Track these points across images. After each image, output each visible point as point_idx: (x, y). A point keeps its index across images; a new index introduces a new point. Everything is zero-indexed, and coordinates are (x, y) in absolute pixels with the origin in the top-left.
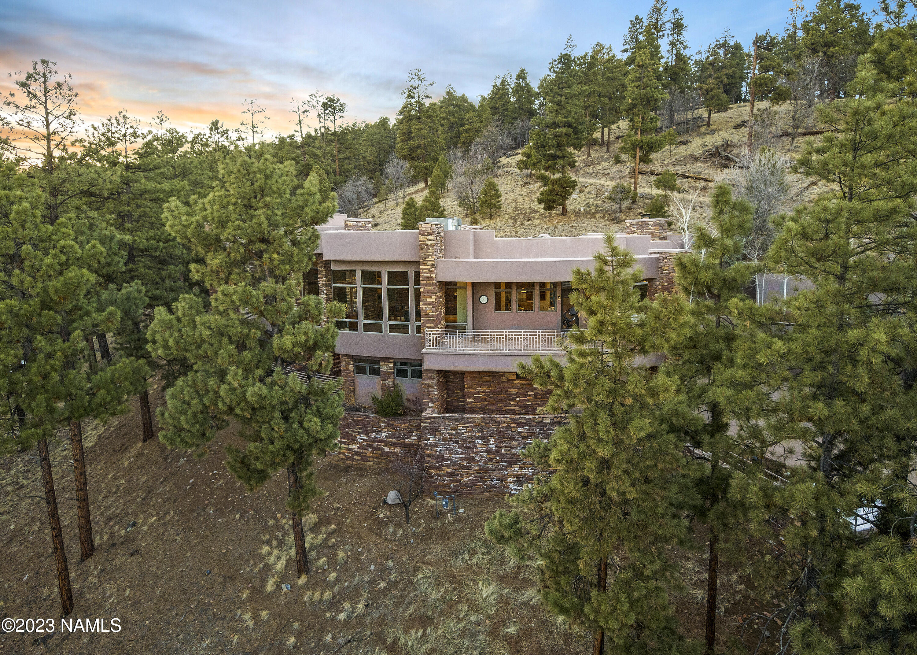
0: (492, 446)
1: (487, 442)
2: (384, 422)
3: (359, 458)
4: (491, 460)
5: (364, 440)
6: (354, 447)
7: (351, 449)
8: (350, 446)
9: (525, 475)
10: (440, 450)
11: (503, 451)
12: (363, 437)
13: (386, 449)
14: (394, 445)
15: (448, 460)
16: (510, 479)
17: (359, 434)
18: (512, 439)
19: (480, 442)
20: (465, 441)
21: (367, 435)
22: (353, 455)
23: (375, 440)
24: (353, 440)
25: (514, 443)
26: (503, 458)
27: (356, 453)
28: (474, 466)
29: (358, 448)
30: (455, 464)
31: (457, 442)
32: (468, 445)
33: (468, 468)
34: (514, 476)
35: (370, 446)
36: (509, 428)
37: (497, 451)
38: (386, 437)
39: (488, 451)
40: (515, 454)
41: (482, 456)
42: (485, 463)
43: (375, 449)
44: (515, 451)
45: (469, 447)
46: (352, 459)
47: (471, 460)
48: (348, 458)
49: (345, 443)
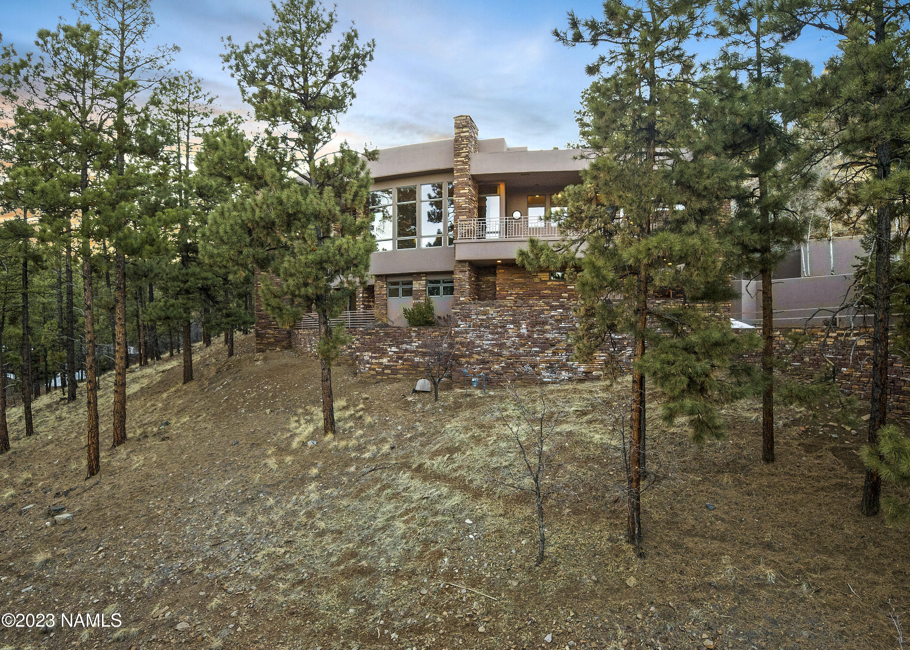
0: (524, 331)
1: (519, 327)
2: (415, 331)
3: (389, 371)
4: (523, 345)
5: (395, 352)
6: (385, 361)
7: (381, 364)
8: (381, 361)
9: (558, 361)
10: (471, 336)
11: (535, 336)
12: (394, 349)
13: (417, 359)
14: (424, 354)
15: (478, 347)
16: (544, 365)
17: (391, 346)
18: (545, 323)
19: (512, 326)
20: (496, 327)
21: (398, 347)
22: (383, 369)
23: (406, 351)
24: (384, 353)
25: (548, 327)
26: (535, 343)
27: (387, 367)
28: (505, 352)
29: (389, 361)
30: (486, 351)
31: (488, 327)
32: (499, 330)
33: (499, 355)
34: (546, 362)
35: (401, 358)
36: (542, 312)
37: (529, 337)
38: (417, 347)
39: (520, 336)
40: (547, 339)
41: (514, 342)
42: (517, 349)
43: (406, 360)
44: (548, 336)
45: (501, 333)
46: (382, 373)
47: (502, 346)
48: (378, 373)
49: (375, 358)
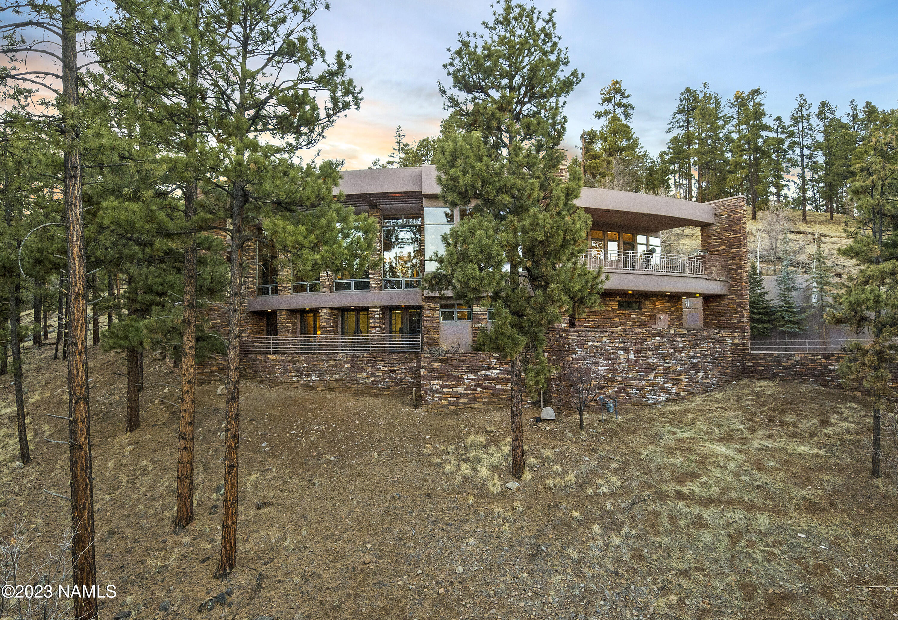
0: (632, 357)
1: (627, 352)
2: (495, 357)
3: (466, 400)
4: (631, 370)
5: (472, 380)
6: (460, 389)
7: (456, 392)
8: (455, 389)
9: (658, 384)
10: (587, 363)
11: (641, 362)
12: (471, 376)
13: (498, 387)
14: (506, 381)
15: (594, 372)
16: (648, 388)
17: (466, 373)
18: (648, 349)
19: (622, 353)
20: (609, 353)
21: (475, 374)
22: (458, 399)
23: (486, 378)
24: (459, 381)
25: (650, 353)
26: (641, 369)
27: (462, 396)
28: (617, 377)
29: (465, 390)
30: (602, 377)
31: (602, 354)
32: (612, 356)
33: (613, 380)
34: (649, 385)
35: (480, 386)
36: (644, 339)
37: (636, 362)
38: (498, 374)
39: (629, 361)
40: (650, 364)
41: (624, 367)
42: (627, 374)
43: (485, 388)
44: (650, 361)
45: (613, 359)
46: (456, 403)
47: (614, 371)
48: (451, 403)
49: (448, 387)
